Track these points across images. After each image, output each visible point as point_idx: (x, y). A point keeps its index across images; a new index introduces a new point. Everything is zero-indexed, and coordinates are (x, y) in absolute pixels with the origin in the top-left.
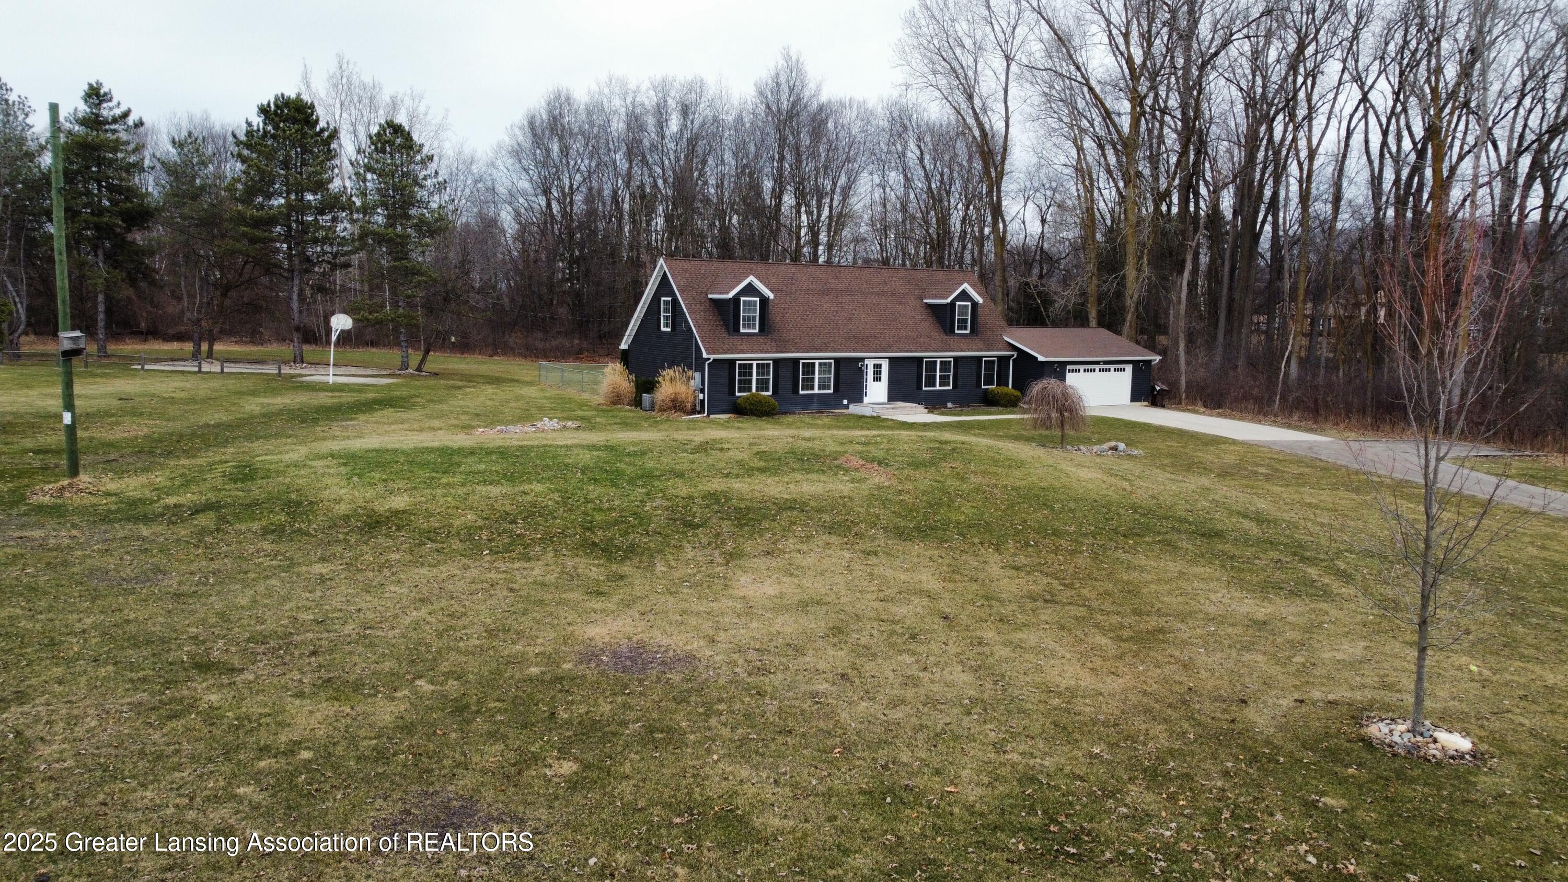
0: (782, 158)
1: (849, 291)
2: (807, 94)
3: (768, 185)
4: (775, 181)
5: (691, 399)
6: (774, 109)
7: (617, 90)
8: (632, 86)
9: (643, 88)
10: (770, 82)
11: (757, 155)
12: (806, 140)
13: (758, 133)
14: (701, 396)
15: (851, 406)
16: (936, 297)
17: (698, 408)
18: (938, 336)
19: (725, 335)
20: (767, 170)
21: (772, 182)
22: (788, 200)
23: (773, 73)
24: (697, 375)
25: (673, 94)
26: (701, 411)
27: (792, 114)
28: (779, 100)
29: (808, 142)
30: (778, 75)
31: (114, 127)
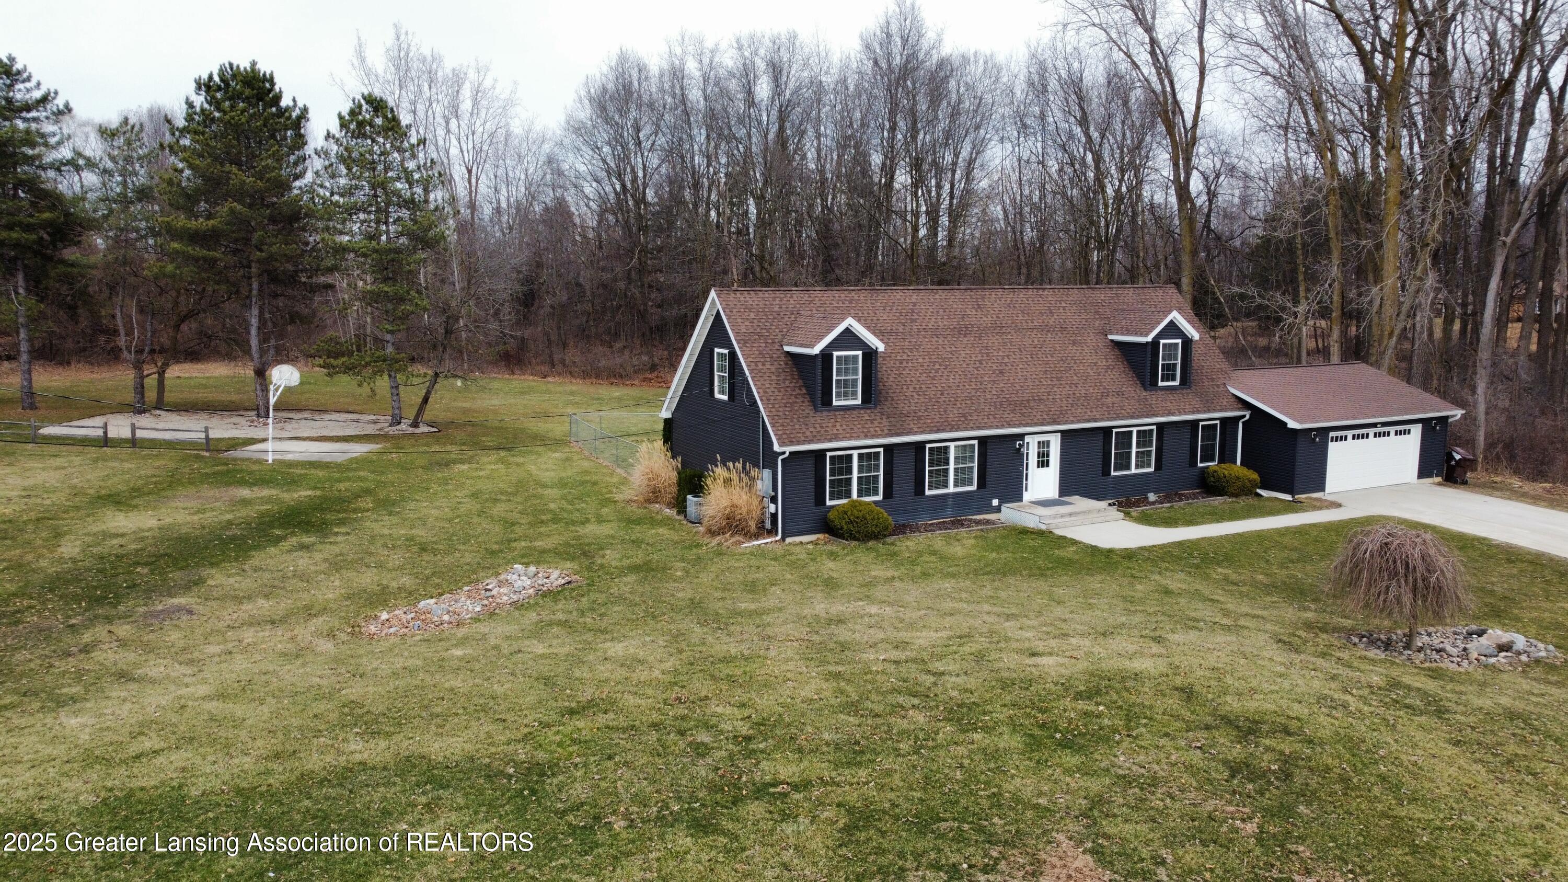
0: (893, 129)
1: (999, 328)
2: (925, 44)
3: (876, 159)
4: (886, 157)
5: (756, 513)
6: (884, 65)
7: (691, 49)
8: (709, 44)
9: (723, 46)
10: (878, 33)
11: (864, 125)
12: (923, 106)
13: (864, 97)
14: (772, 508)
15: (1004, 508)
16: (1128, 332)
17: (768, 525)
18: (1133, 391)
19: (809, 410)
20: (875, 142)
21: (881, 157)
22: (902, 178)
23: (882, 21)
24: (767, 474)
25: (762, 52)
26: (773, 531)
27: (908, 69)
28: (889, 54)
29: (924, 108)
30: (888, 23)
31: (34, 114)
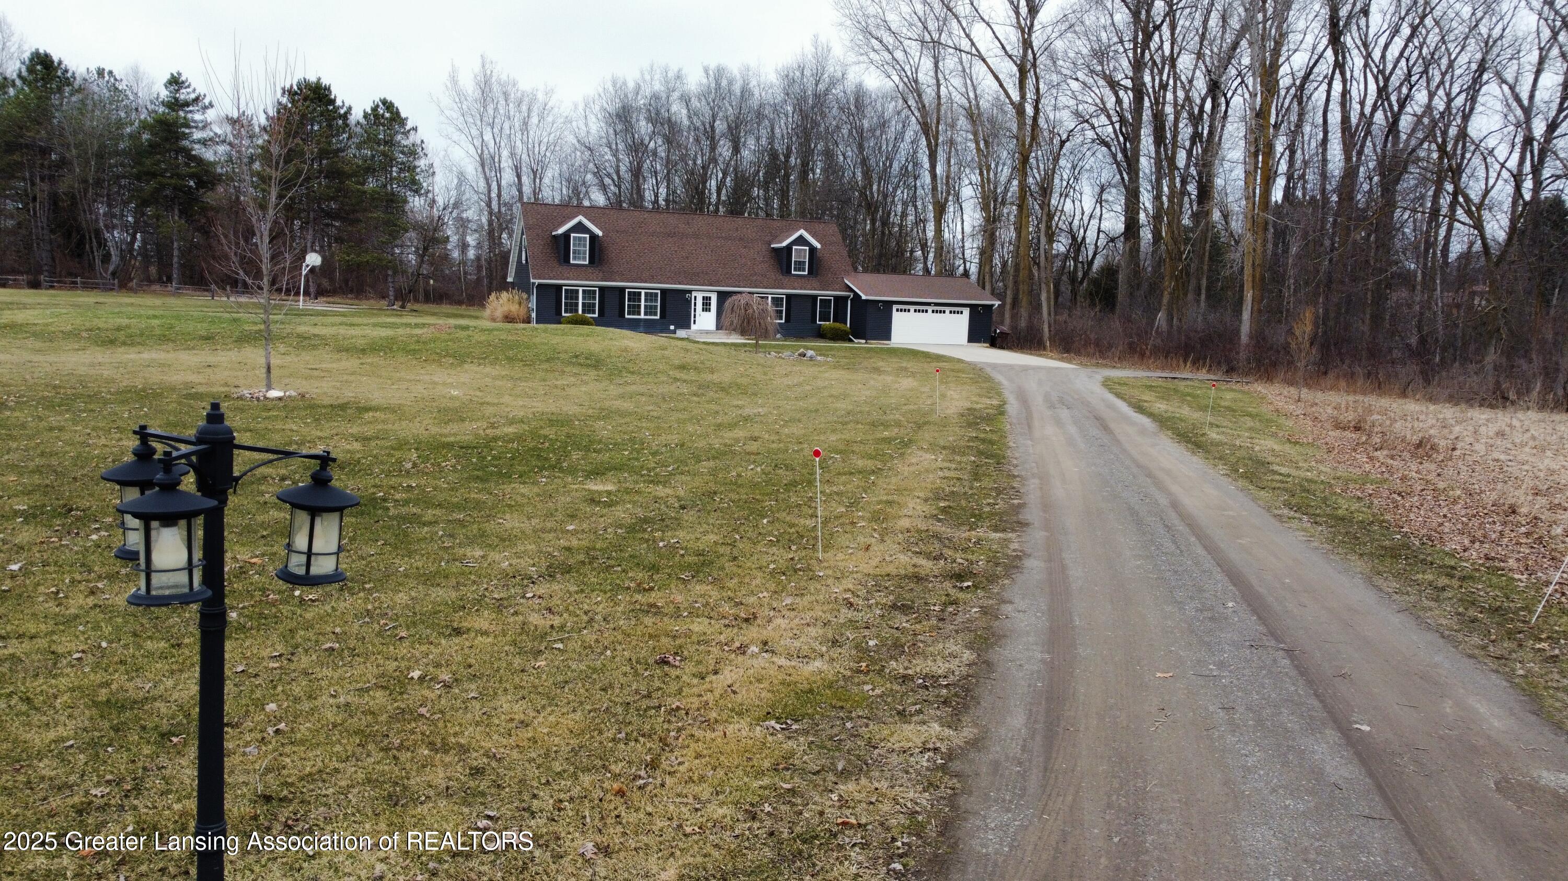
14: (533, 315)
15: (679, 331)
16: (778, 242)
18: (772, 275)
19: (555, 263)
31: (191, 108)
